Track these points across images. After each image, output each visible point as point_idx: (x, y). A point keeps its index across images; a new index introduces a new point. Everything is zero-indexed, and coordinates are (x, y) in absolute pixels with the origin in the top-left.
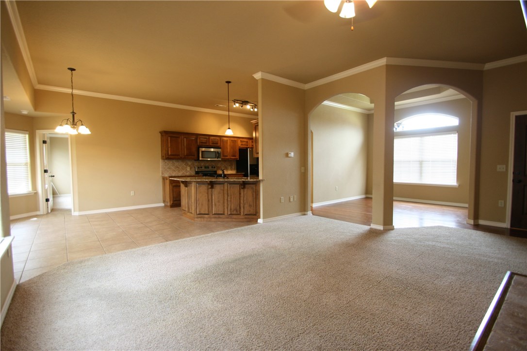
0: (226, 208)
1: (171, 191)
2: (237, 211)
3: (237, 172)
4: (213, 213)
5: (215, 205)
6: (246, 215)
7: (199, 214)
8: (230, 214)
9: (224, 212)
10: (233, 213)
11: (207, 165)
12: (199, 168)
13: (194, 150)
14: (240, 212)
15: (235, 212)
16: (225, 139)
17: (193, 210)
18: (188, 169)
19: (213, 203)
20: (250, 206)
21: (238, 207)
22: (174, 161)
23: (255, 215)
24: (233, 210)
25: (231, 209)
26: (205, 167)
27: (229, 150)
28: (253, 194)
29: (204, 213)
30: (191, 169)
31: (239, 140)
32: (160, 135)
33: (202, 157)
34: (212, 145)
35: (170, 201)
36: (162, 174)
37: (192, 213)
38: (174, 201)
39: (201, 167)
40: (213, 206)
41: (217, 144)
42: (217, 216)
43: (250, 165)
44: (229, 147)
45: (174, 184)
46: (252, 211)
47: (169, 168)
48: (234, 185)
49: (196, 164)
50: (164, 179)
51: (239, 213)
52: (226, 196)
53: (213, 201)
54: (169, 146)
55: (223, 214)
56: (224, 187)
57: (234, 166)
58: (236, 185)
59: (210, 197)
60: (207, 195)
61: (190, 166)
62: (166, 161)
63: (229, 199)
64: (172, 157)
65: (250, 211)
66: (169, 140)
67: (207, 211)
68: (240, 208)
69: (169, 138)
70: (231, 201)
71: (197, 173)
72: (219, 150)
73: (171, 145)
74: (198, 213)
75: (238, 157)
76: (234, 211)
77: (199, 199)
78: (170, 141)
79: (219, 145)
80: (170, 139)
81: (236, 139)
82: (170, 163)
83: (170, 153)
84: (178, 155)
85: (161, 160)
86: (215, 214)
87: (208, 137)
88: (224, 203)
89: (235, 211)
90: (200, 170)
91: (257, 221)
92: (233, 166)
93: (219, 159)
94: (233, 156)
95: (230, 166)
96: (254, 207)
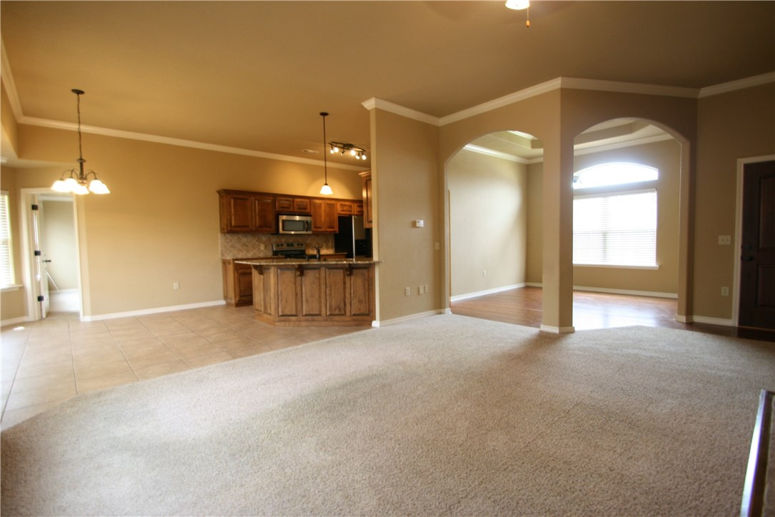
0: (323, 305)
1: (236, 281)
2: (340, 309)
3: (336, 251)
4: (304, 313)
5: (307, 301)
6: (354, 315)
7: (282, 316)
8: (330, 315)
9: (320, 311)
10: (334, 313)
11: (290, 241)
12: (278, 245)
13: (271, 218)
14: (345, 312)
15: (337, 312)
16: (318, 201)
17: (272, 310)
18: (262, 247)
19: (304, 299)
20: (360, 301)
21: (342, 305)
22: (240, 236)
23: (368, 315)
24: (334, 308)
25: (330, 307)
26: (288, 245)
27: (323, 218)
28: (364, 284)
29: (289, 313)
30: (266, 247)
31: (339, 204)
32: (217, 195)
33: (283, 230)
34: (298, 210)
35: (235, 296)
36: (222, 255)
37: (270, 314)
38: (241, 296)
39: (282, 245)
40: (304, 303)
41: (306, 209)
42: (309, 318)
44: (323, 214)
45: (241, 271)
46: (363, 309)
47: (233, 246)
48: (335, 271)
49: (274, 239)
50: (225, 263)
51: (343, 313)
52: (323, 287)
53: (304, 295)
54: (233, 212)
55: (320, 315)
56: (319, 274)
57: (331, 243)
58: (338, 271)
59: (299, 289)
60: (293, 286)
61: (264, 243)
62: (228, 236)
63: (328, 292)
64: (236, 229)
65: (360, 309)
66: (232, 203)
67: (294, 309)
68: (345, 305)
69: (232, 200)
70: (330, 294)
71: (275, 253)
72: (308, 219)
73: (235, 211)
74: (280, 314)
75: (336, 229)
76: (336, 309)
77: (281, 292)
78: (234, 205)
79: (308, 210)
80: (234, 202)
81: (333, 202)
82: (234, 239)
83: (233, 224)
84: (246, 227)
85: (219, 235)
86: (306, 315)
87: (291, 199)
88: (320, 297)
90: (280, 248)
91: (371, 324)
92: (330, 242)
93: (309, 232)
94: (329, 228)
95: (325, 242)
96: (365, 303)
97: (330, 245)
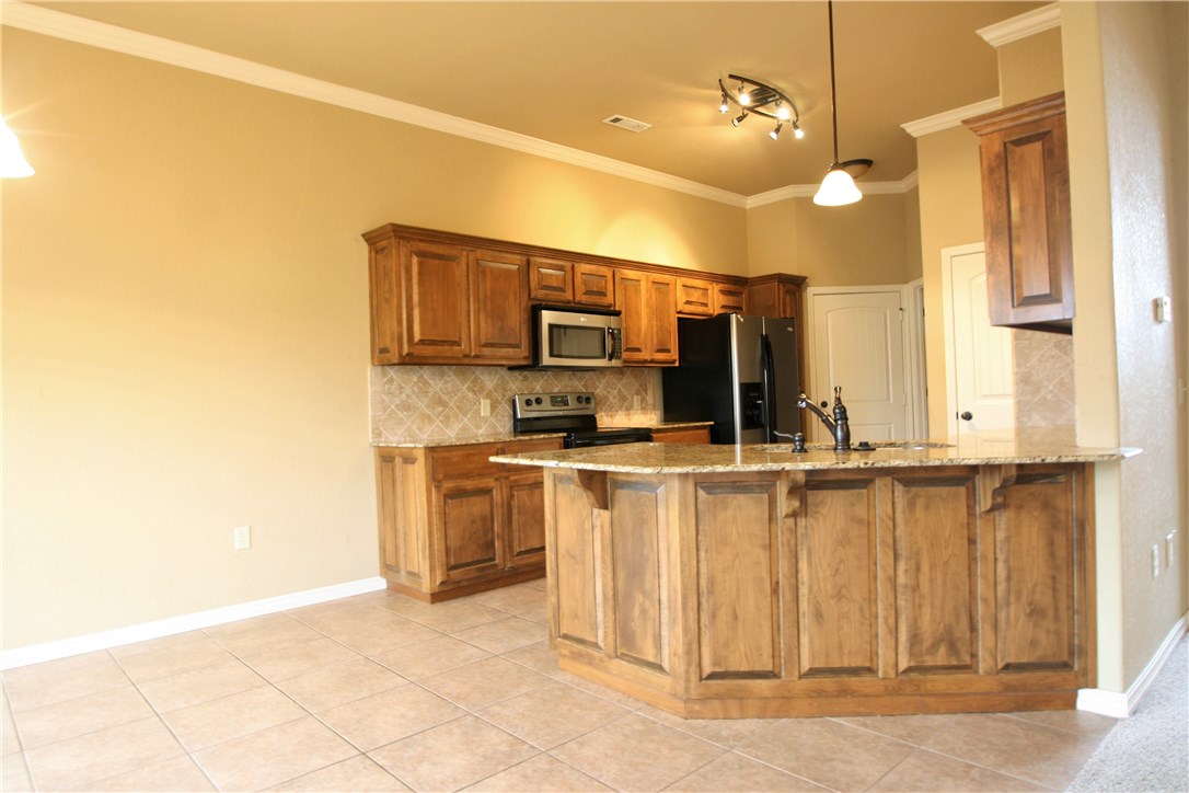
0: (882, 630)
1: (435, 518)
2: (953, 648)
4: (805, 666)
5: (818, 615)
6: (1007, 667)
7: (712, 676)
8: (909, 670)
9: (874, 655)
10: (929, 661)
11: (556, 390)
12: (528, 402)
13: (517, 318)
14: (974, 656)
15: (941, 657)
16: (631, 274)
17: (672, 645)
18: (485, 407)
19: (804, 606)
20: (1035, 612)
21: (962, 628)
22: (426, 372)
23: (1066, 666)
24: (927, 643)
25: (915, 639)
26: (554, 400)
27: (644, 323)
28: (1051, 543)
29: (744, 668)
30: (493, 408)
31: (681, 281)
32: (364, 247)
33: (552, 355)
34: (585, 299)
35: (432, 569)
36: (377, 434)
37: (658, 667)
38: (451, 568)
39: (538, 401)
40: (805, 622)
41: (603, 294)
42: (828, 683)
43: (742, 385)
44: (644, 312)
45: (449, 485)
46: (1046, 648)
47: (406, 407)
48: (933, 490)
49: (516, 384)
50: (386, 458)
51: (967, 659)
52: (883, 556)
53: (804, 590)
54: (416, 298)
55: (871, 670)
56: (870, 506)
57: (654, 394)
58: (944, 491)
59: (783, 567)
60: (763, 556)
61: (489, 396)
62: (392, 372)
63: (902, 579)
64: (428, 351)
65: (1033, 643)
66: (415, 270)
67: (767, 651)
68: (973, 628)
69: (415, 260)
70: (916, 588)
71: (523, 427)
72: (611, 322)
73: (421, 294)
74: (708, 669)
75: (674, 355)
76: (934, 647)
77: (712, 581)
78: (420, 274)
79: (609, 299)
80: (421, 265)
81: (666, 278)
82: (409, 382)
83: (417, 337)
84: (454, 343)
85: (369, 368)
86: (813, 672)
87: (568, 265)
88: (871, 600)
89: (943, 650)
90: (533, 413)
91: (1071, 703)
92: (650, 393)
93: (614, 363)
94: (659, 351)
95: (638, 393)
96: (1057, 618)
97: (650, 399)
